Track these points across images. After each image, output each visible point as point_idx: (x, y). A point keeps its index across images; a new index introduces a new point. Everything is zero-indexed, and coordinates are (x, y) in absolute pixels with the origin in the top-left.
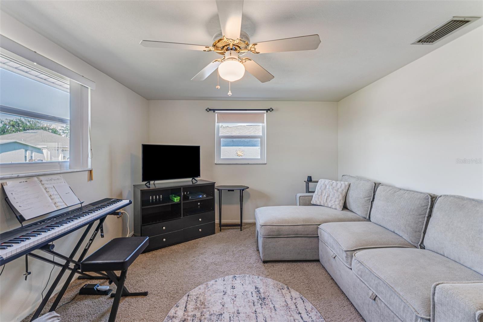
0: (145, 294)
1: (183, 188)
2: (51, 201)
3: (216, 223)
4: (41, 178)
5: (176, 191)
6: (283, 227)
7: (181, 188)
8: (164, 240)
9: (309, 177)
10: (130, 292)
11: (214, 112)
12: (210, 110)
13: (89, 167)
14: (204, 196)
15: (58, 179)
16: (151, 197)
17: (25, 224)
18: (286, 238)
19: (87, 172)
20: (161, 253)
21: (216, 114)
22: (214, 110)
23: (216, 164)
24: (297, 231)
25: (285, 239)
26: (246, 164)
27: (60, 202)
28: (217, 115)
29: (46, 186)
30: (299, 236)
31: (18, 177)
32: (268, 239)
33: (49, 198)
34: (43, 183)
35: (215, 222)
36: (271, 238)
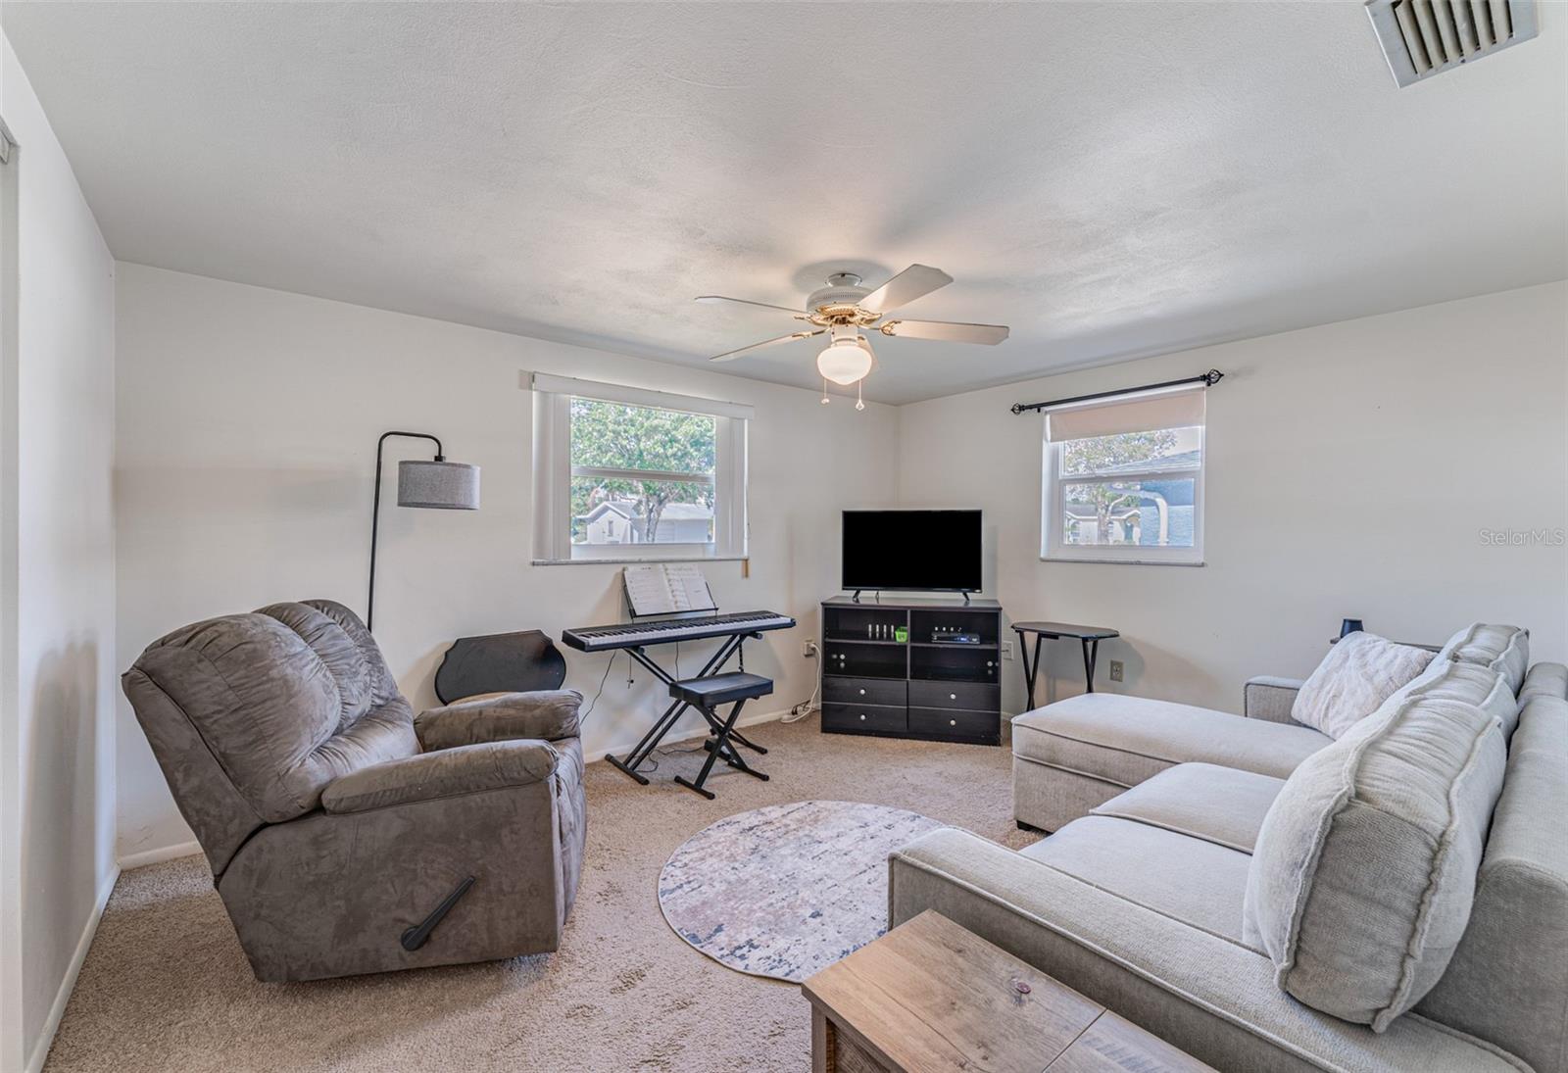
0: (765, 778)
1: (912, 612)
2: (671, 597)
3: (1002, 718)
4: (669, 566)
5: (895, 616)
6: (1064, 740)
7: (906, 611)
8: (863, 717)
9: (1347, 624)
10: (749, 766)
11: (1039, 411)
12: (1022, 408)
13: (745, 554)
14: (975, 640)
15: (691, 569)
16: (870, 626)
17: (637, 621)
18: (1075, 777)
19: (741, 562)
20: (852, 741)
21: (1048, 417)
22: (1039, 407)
23: (1043, 560)
24: (1105, 765)
25: (1071, 777)
26: (1132, 564)
27: (684, 602)
28: (1051, 419)
29: (671, 577)
30: (1113, 781)
31: (640, 562)
32: (1027, 764)
33: (670, 594)
34: (668, 572)
35: (999, 715)
36: (1035, 765)
